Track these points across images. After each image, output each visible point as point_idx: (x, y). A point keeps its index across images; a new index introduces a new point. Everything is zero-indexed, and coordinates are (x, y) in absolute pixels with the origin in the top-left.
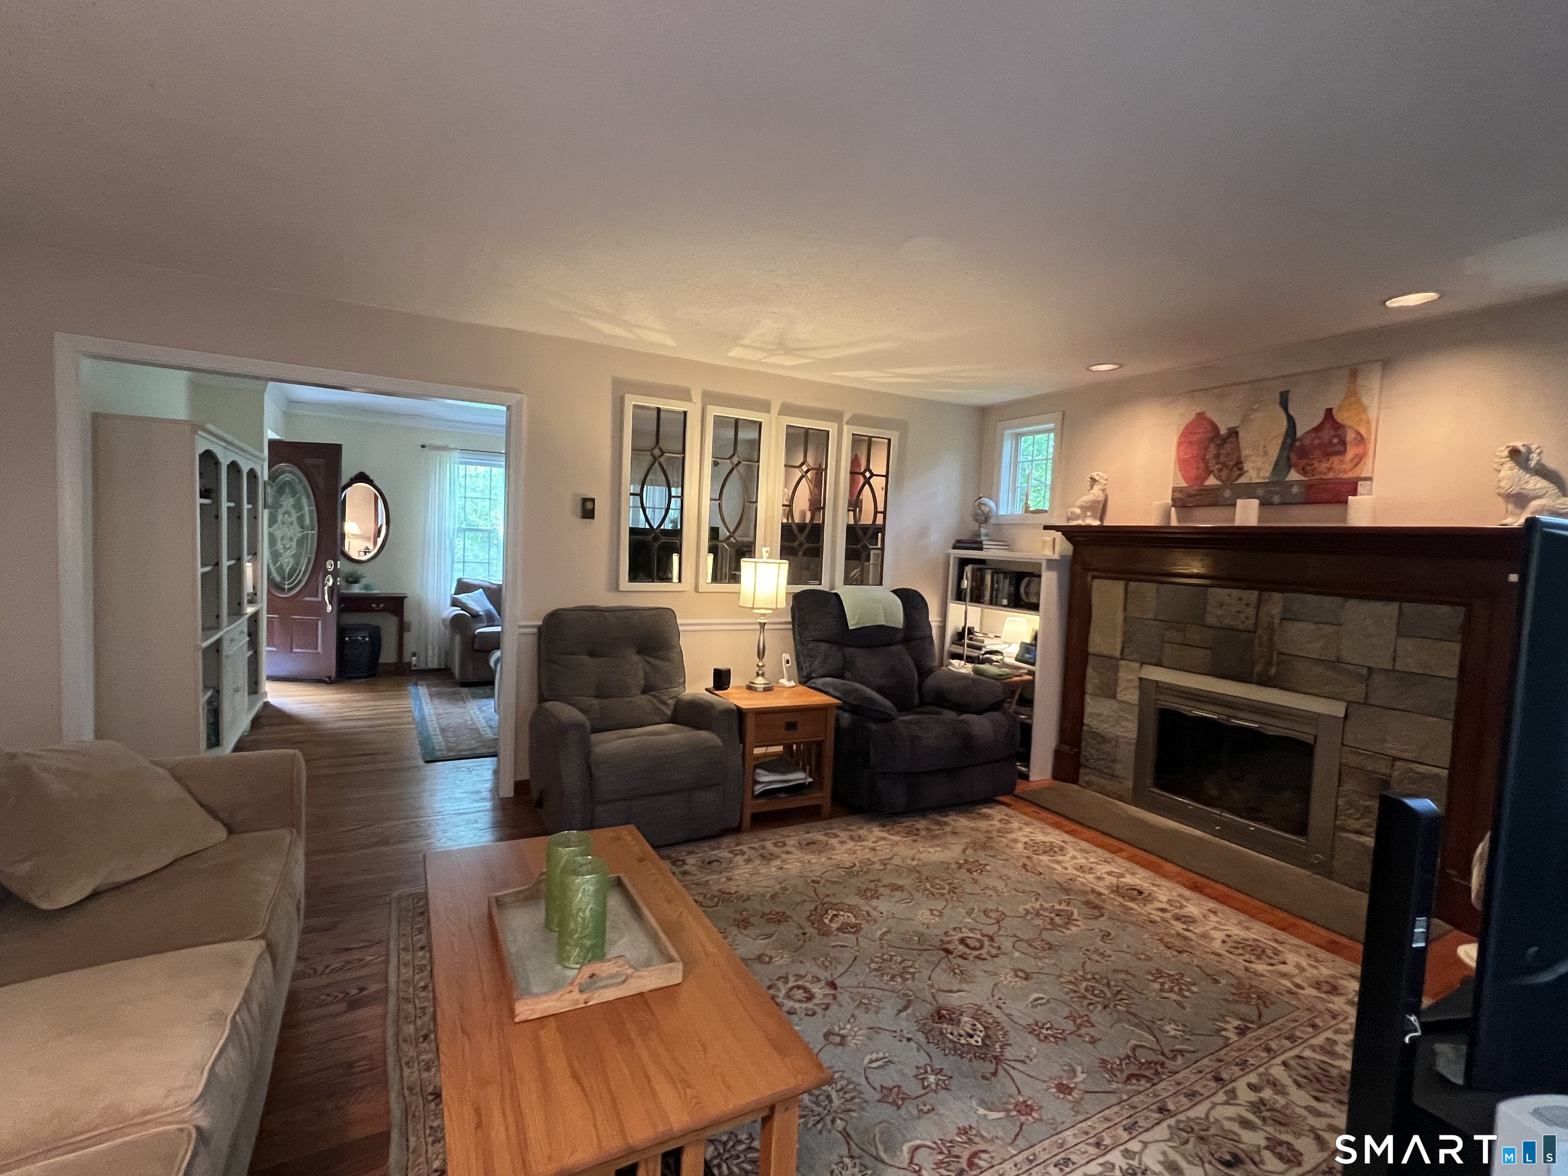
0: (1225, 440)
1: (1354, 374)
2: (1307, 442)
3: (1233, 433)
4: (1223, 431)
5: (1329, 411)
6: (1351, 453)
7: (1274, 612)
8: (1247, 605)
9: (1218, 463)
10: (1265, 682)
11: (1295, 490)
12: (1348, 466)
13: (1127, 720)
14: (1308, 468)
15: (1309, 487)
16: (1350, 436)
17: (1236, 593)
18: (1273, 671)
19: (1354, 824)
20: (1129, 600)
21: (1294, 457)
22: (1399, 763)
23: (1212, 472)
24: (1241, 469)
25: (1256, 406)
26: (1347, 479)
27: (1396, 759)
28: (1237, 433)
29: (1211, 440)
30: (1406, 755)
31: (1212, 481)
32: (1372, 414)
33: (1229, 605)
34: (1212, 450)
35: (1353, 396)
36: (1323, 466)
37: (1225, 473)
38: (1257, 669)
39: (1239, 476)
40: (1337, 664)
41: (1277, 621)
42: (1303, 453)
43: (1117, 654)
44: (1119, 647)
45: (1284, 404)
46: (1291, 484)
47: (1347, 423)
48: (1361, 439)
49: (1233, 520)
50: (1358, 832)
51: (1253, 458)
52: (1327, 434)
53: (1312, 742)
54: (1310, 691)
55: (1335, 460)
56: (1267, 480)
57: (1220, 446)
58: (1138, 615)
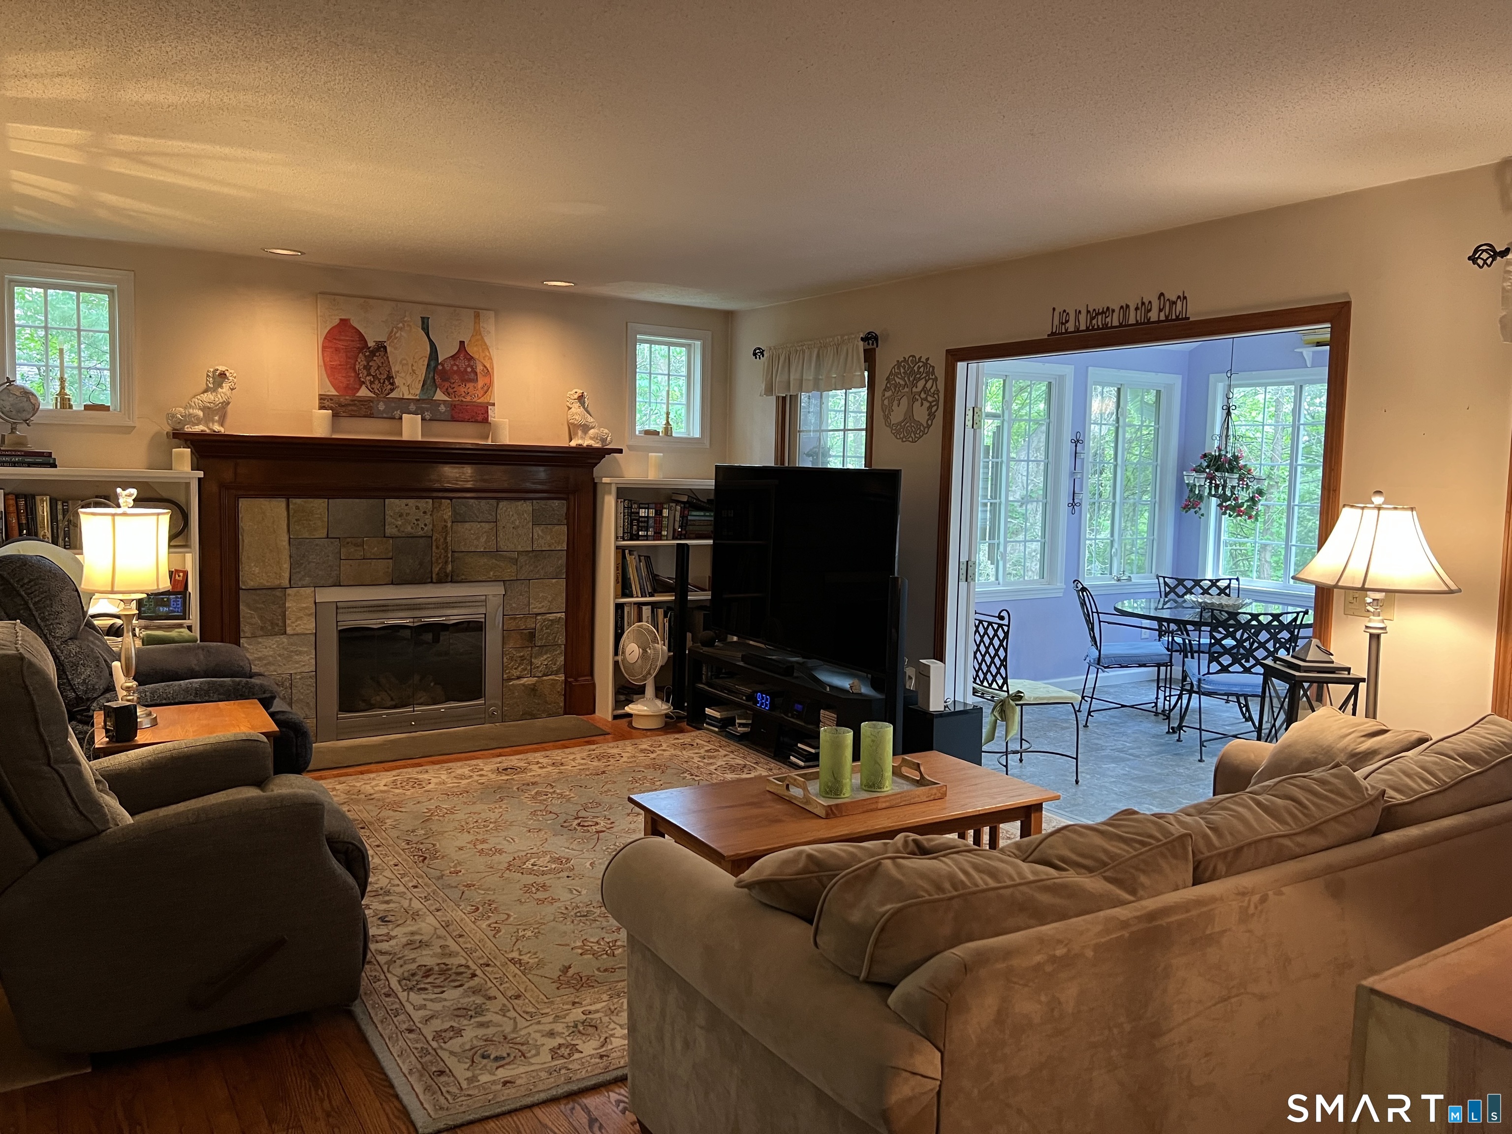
0: (373, 353)
1: (477, 316)
2: (447, 366)
3: (381, 347)
4: (371, 344)
5: (462, 343)
6: (480, 383)
7: (446, 517)
8: (425, 513)
9: (369, 374)
10: (444, 579)
11: (442, 408)
12: (480, 394)
13: (300, 653)
14: (450, 390)
15: (453, 406)
16: (479, 368)
17: (412, 502)
18: (449, 568)
19: (516, 673)
20: (292, 521)
21: (438, 380)
22: (539, 617)
23: (363, 383)
24: (392, 384)
25: (401, 325)
26: (480, 403)
27: (537, 614)
28: (385, 348)
29: (360, 350)
30: (543, 611)
31: (364, 392)
32: (494, 352)
33: (408, 514)
34: (361, 361)
35: (477, 333)
36: (462, 390)
37: (376, 386)
38: (436, 570)
39: (392, 390)
40: (496, 553)
41: (449, 524)
42: (445, 376)
43: (286, 583)
44: (287, 575)
45: (426, 329)
46: (438, 403)
47: (476, 356)
48: (488, 373)
49: (401, 434)
50: (519, 678)
51: (403, 375)
52: (462, 363)
53: (483, 620)
54: (480, 579)
55: (470, 385)
56: (418, 397)
57: (369, 359)
58: (306, 535)
